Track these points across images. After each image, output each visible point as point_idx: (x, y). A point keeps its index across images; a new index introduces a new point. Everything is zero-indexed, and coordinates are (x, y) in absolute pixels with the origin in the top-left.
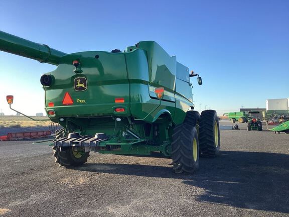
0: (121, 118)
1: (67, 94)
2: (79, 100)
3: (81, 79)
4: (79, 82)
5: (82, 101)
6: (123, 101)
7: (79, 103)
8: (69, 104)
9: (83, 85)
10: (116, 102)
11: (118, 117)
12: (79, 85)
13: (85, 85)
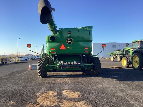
0: (85, 55)
1: (63, 45)
2: (68, 48)
3: (70, 39)
4: (69, 40)
5: (70, 48)
6: (88, 49)
7: (68, 49)
8: (63, 49)
9: (71, 42)
10: (85, 49)
11: (84, 55)
12: (69, 41)
13: (72, 42)
